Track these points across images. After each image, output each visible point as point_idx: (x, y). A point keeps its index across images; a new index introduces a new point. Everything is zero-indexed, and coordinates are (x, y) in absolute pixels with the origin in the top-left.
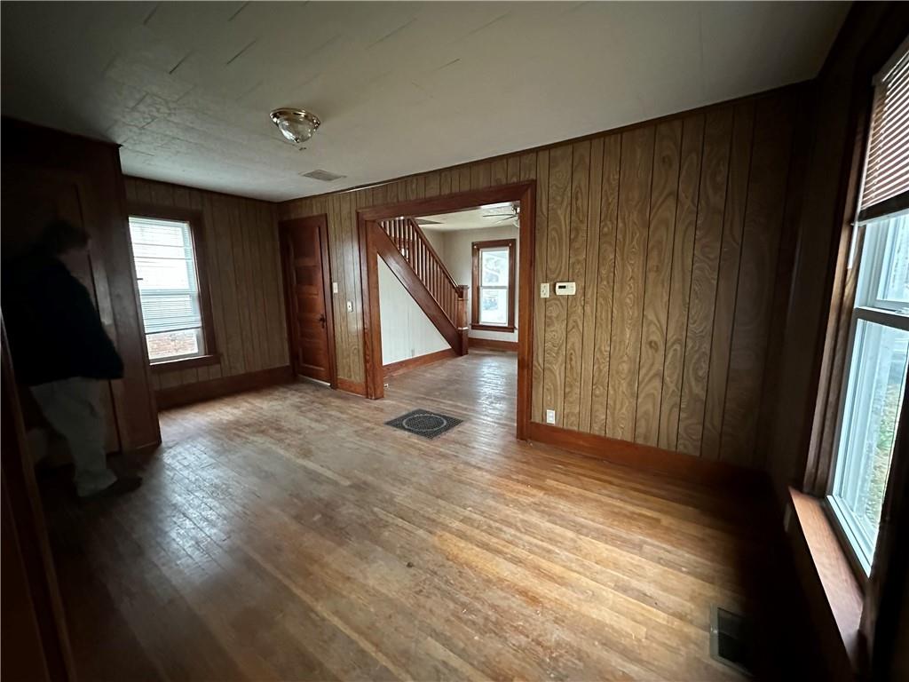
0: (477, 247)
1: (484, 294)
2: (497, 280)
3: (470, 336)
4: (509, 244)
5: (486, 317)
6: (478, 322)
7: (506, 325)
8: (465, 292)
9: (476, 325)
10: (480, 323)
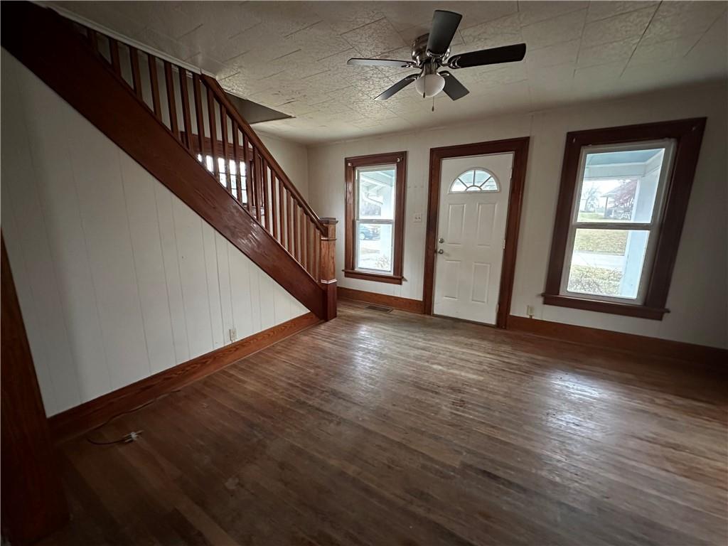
0: (353, 165)
4: (399, 160)
6: (353, 268)
7: (391, 274)
8: (331, 228)
9: (351, 271)
10: (357, 270)
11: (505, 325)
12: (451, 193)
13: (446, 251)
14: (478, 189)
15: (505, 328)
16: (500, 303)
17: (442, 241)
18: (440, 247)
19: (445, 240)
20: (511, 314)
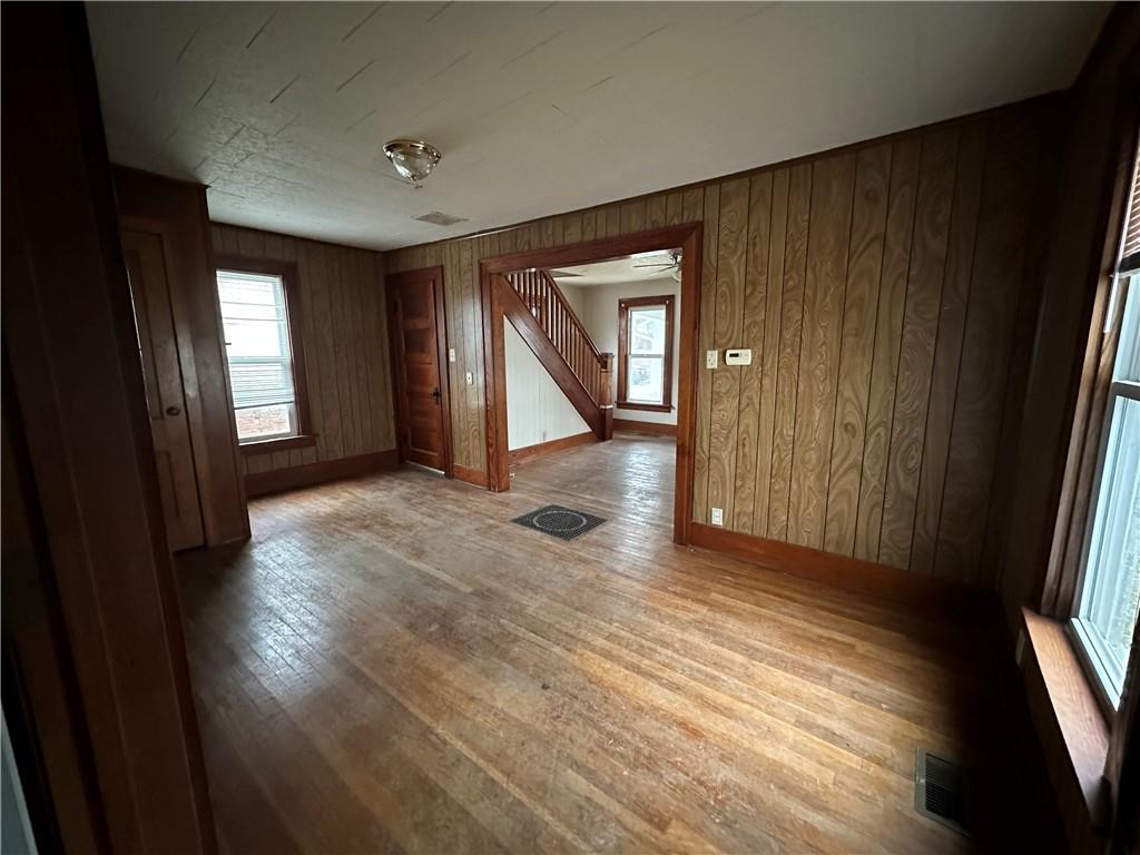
0: (626, 306)
1: (633, 365)
2: (650, 347)
3: (615, 416)
4: (667, 301)
5: (636, 394)
6: (625, 398)
7: (661, 403)
8: (609, 361)
9: (623, 403)
10: (628, 401)
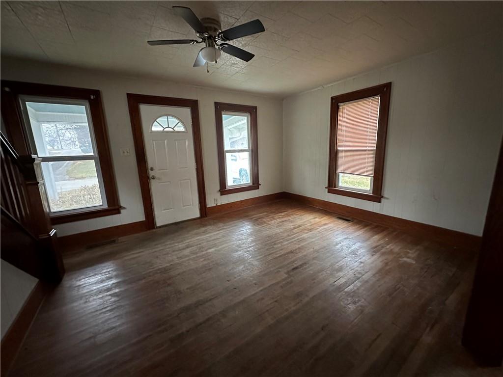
11: (206, 215)
12: (152, 132)
13: (157, 176)
14: (172, 130)
15: (206, 217)
16: (200, 202)
17: (152, 169)
18: (151, 173)
19: (154, 168)
20: (207, 206)
